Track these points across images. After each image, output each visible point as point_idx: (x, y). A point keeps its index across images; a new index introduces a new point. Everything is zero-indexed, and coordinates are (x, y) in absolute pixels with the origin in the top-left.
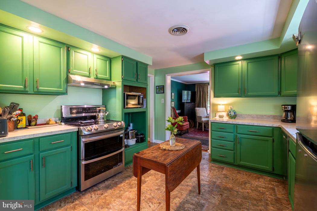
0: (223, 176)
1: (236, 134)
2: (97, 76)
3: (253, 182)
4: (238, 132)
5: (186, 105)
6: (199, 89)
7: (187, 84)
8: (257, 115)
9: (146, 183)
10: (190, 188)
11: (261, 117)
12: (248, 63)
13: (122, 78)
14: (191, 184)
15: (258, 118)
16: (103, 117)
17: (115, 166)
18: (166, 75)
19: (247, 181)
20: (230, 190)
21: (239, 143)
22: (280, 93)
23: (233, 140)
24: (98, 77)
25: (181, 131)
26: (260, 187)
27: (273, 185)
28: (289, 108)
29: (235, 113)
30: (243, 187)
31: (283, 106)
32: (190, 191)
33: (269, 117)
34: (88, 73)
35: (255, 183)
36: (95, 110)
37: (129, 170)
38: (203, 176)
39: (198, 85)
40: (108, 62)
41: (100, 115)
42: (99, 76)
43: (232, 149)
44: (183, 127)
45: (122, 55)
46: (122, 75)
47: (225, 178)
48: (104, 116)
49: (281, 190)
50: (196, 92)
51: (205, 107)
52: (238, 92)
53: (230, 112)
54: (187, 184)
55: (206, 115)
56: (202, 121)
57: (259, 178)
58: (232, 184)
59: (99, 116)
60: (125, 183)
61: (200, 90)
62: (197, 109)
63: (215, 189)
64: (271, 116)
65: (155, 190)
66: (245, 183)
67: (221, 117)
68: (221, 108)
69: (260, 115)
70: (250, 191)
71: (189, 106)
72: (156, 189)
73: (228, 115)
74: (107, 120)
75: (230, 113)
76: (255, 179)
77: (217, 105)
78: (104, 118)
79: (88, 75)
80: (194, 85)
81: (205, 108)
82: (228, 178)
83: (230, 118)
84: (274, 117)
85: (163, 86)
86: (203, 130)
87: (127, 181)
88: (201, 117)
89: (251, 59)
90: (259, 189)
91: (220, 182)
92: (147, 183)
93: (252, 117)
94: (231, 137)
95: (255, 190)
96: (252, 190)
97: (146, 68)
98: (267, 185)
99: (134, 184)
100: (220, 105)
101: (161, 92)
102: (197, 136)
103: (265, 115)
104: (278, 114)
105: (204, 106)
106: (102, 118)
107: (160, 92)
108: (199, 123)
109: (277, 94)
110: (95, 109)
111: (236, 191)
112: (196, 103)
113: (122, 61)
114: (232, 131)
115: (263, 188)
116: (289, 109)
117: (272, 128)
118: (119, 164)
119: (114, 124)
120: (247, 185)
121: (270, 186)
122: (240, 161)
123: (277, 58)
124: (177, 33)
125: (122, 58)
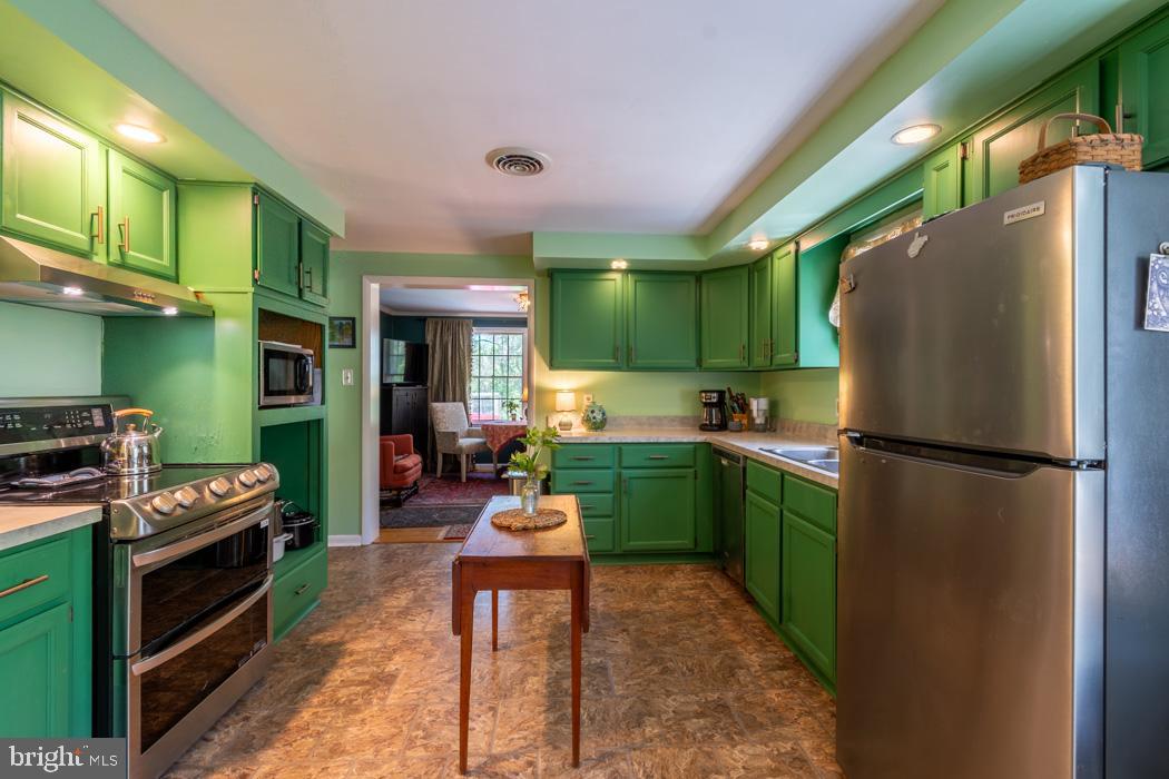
0: (600, 590)
1: (619, 470)
2: (122, 254)
3: (667, 584)
4: (624, 464)
5: (397, 393)
6: (438, 339)
7: (394, 313)
8: (649, 418)
9: (398, 680)
10: (546, 643)
11: (656, 422)
12: (636, 282)
13: (255, 281)
14: (538, 632)
15: (651, 425)
16: (145, 450)
17: (245, 659)
18: (365, 279)
19: (654, 586)
20: (635, 614)
21: (625, 492)
22: (699, 362)
23: (610, 488)
24: (130, 261)
25: (400, 489)
26: (685, 589)
27: (703, 578)
28: (714, 398)
29: (604, 414)
30: (655, 599)
31: (704, 395)
32: (550, 648)
33: (672, 420)
34: (85, 238)
35: (673, 583)
36: (87, 423)
37: (284, 664)
38: (556, 604)
39: (436, 323)
40: (166, 195)
41: (129, 443)
42: (134, 256)
43: (609, 513)
44: (407, 474)
45: (256, 184)
46: (255, 268)
47: (609, 593)
48: (150, 448)
49: (718, 582)
50: (428, 346)
51: (464, 400)
52: (615, 358)
53: (593, 412)
54: (529, 636)
55: (467, 427)
56: (461, 449)
57: (672, 572)
58: (631, 600)
59: (124, 450)
60: (308, 707)
61: (445, 338)
62: (437, 406)
63: (603, 625)
64: (676, 417)
65: (451, 685)
66: (655, 591)
67: (566, 426)
68: (565, 400)
69: (655, 417)
70: (671, 603)
71: (409, 399)
72: (449, 682)
73: (586, 420)
74: (166, 466)
75: (591, 416)
76: (666, 576)
77: (555, 391)
78: (150, 457)
79: (86, 247)
80: (422, 320)
81: (461, 404)
82: (613, 590)
83: (590, 429)
84: (683, 421)
85: (353, 319)
86: (464, 480)
87: (315, 701)
88: (454, 433)
89: (643, 273)
90: (685, 593)
91: (604, 606)
92: (401, 676)
93: (639, 423)
94: (605, 479)
95: (680, 598)
96: (673, 599)
97: (324, 245)
98: (693, 582)
99: (353, 697)
100: (561, 391)
101: (342, 343)
102: (455, 501)
103: (665, 417)
104: (689, 413)
105: (458, 397)
106: (141, 456)
107: (336, 343)
108: (444, 455)
109: (693, 364)
110: (85, 414)
111: (650, 613)
112: (429, 384)
113: (255, 206)
114: (608, 463)
115: (691, 589)
116: (715, 400)
117: (692, 446)
118: (256, 646)
119: (213, 485)
120: (661, 593)
121: (698, 582)
122: (629, 541)
123: (693, 280)
124: (512, 168)
125: (254, 194)
